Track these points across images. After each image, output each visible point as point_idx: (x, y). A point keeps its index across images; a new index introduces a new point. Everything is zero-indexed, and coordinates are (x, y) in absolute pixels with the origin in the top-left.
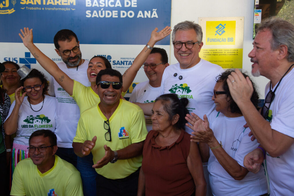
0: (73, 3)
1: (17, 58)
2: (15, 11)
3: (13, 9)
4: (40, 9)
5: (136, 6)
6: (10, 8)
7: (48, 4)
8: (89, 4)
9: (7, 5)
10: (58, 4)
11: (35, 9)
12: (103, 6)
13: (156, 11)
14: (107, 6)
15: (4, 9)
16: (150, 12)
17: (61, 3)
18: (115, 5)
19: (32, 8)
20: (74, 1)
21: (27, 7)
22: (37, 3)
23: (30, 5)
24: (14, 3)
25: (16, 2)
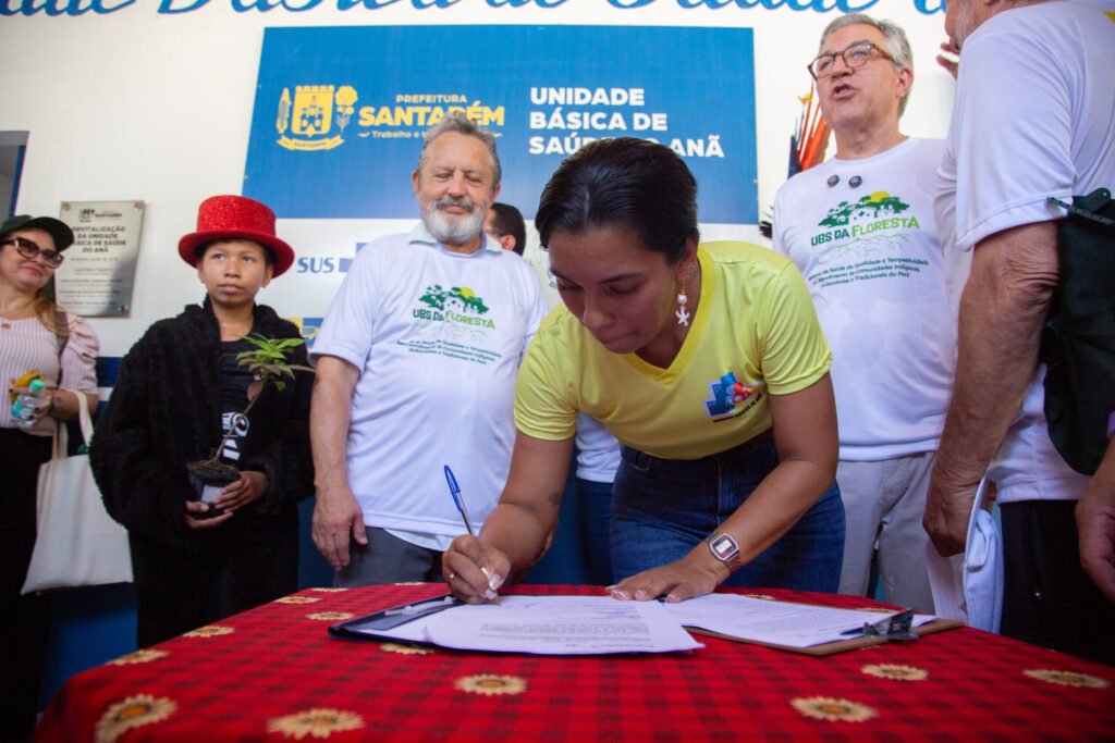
0: (496, 121)
1: (332, 259)
2: (342, 141)
3: (338, 137)
4: (409, 135)
5: (665, 128)
6: (330, 135)
8: (538, 123)
9: (326, 129)
11: (396, 135)
12: (578, 125)
13: (719, 141)
14: (586, 127)
15: (315, 137)
16: (701, 142)
18: (608, 124)
19: (388, 135)
20: (499, 115)
21: (375, 133)
22: (402, 122)
23: (384, 127)
24: (343, 123)
25: (348, 122)
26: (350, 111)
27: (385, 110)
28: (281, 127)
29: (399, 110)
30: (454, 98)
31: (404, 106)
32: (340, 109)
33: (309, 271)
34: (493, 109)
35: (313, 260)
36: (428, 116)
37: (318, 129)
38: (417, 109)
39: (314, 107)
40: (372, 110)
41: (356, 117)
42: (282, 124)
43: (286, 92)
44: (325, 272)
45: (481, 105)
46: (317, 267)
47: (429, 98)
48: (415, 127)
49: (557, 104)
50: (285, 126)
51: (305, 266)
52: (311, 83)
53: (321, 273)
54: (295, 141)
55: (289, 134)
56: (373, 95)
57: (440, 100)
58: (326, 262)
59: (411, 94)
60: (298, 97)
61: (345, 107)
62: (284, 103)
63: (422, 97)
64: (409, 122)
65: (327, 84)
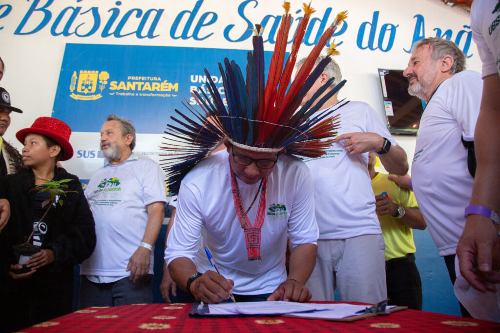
0: (174, 89)
1: (94, 151)
2: (101, 96)
3: (99, 95)
4: (133, 94)
6: (96, 93)
7: (144, 89)
9: (94, 90)
10: (156, 90)
11: (127, 94)
15: (88, 94)
17: (160, 89)
19: (124, 94)
20: (176, 87)
21: (117, 93)
22: (130, 88)
23: (122, 91)
24: (102, 88)
25: (104, 88)
26: (106, 83)
27: (122, 83)
28: (72, 89)
29: (129, 83)
30: (155, 79)
31: (131, 81)
32: (101, 82)
33: (83, 157)
34: (173, 84)
35: (85, 152)
36: (142, 86)
37: (90, 90)
38: (137, 83)
39: (89, 80)
40: (116, 83)
41: (108, 86)
42: (72, 88)
43: (75, 73)
44: (91, 157)
45: (167, 82)
46: (87, 155)
47: (143, 78)
48: (136, 91)
49: (202, 83)
50: (74, 88)
51: (81, 154)
52: (87, 69)
53: (89, 158)
54: (78, 95)
55: (76, 92)
56: (117, 76)
57: (148, 79)
58: (92, 153)
59: (135, 76)
60: (81, 75)
61: (103, 81)
62: (74, 78)
63: (140, 78)
64: (133, 89)
65: (95, 70)
